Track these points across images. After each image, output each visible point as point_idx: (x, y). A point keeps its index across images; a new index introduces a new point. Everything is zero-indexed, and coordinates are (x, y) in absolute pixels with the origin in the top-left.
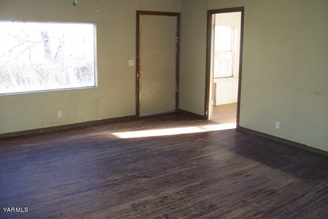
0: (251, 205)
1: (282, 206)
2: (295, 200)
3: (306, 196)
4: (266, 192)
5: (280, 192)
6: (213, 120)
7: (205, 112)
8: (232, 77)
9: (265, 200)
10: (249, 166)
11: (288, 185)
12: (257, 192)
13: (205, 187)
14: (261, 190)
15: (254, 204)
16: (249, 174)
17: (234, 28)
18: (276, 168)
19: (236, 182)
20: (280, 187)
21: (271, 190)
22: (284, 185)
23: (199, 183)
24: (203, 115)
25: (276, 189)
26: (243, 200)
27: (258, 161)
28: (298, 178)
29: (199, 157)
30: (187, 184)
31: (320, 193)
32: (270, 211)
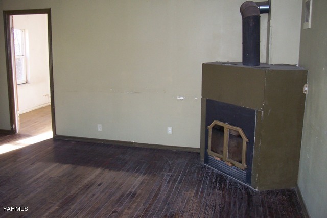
0: (124, 213)
1: (150, 205)
2: (156, 195)
3: (162, 189)
4: (128, 196)
5: (139, 192)
6: (22, 133)
7: (12, 126)
8: (26, 83)
9: (133, 204)
10: (94, 174)
11: (142, 184)
12: (120, 198)
13: (67, 210)
14: (122, 196)
15: (126, 211)
16: (99, 183)
17: (24, 30)
18: (119, 170)
19: (94, 195)
20: (136, 187)
21: (130, 193)
22: (138, 185)
23: (57, 207)
24: (10, 129)
25: (134, 190)
26: (114, 210)
27: (98, 167)
28: (144, 174)
29: (35, 177)
30: (45, 212)
31: (171, 183)
32: (145, 213)
